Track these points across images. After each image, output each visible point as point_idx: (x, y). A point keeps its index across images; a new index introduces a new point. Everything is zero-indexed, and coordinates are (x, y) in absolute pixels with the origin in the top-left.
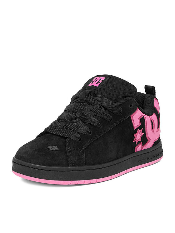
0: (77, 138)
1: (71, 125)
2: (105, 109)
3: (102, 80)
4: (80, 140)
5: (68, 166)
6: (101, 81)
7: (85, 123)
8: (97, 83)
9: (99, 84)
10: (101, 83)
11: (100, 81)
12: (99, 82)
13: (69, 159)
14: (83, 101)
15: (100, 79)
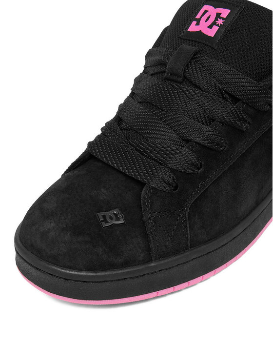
0: (169, 184)
1: (151, 147)
2: (235, 100)
3: (223, 19)
4: (176, 188)
5: (151, 261)
6: (220, 22)
7: (187, 141)
8: (210, 27)
9: (215, 29)
10: (221, 27)
11: (216, 19)
12: (214, 23)
13: (152, 246)
14: (180, 79)
15: (218, 15)
